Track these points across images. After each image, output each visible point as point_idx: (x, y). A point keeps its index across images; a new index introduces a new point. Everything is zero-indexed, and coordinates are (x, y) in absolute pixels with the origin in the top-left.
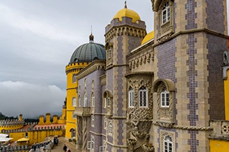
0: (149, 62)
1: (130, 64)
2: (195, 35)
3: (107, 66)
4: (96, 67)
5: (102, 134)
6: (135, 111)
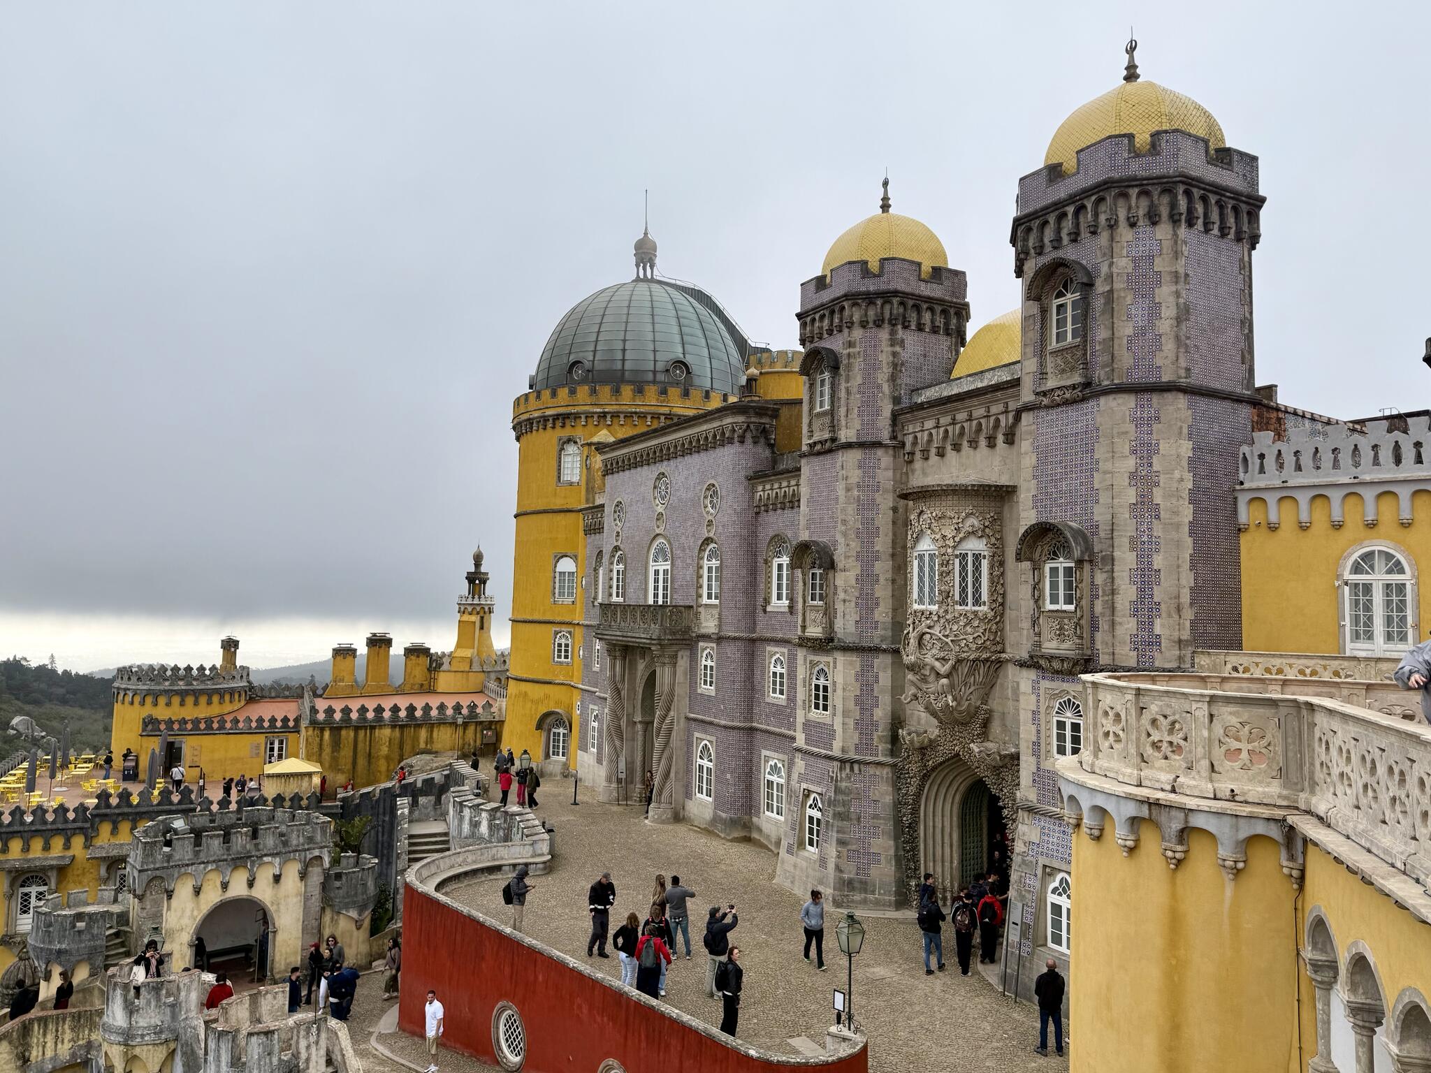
0: (991, 447)
1: (909, 440)
2: (1155, 399)
3: (805, 441)
4: (734, 431)
5: (754, 724)
6: (942, 621)
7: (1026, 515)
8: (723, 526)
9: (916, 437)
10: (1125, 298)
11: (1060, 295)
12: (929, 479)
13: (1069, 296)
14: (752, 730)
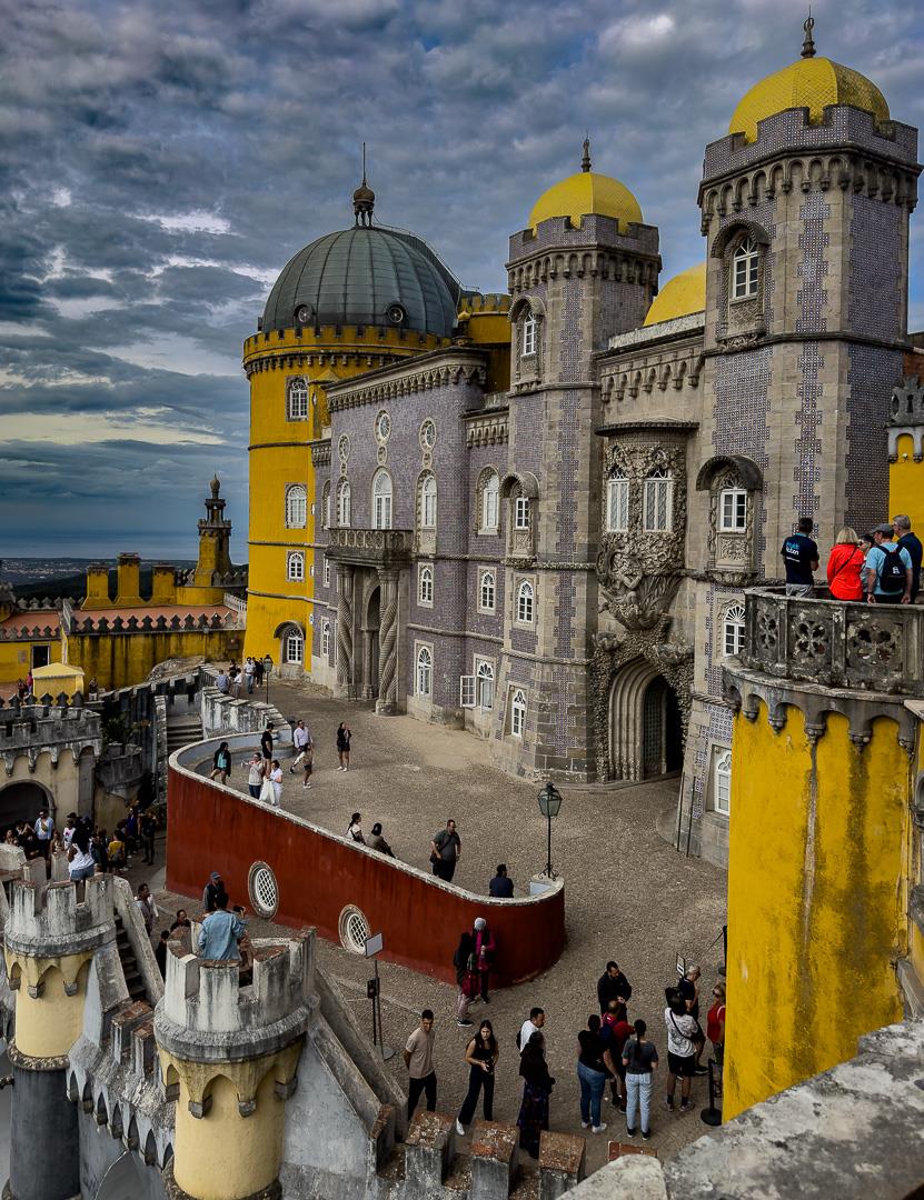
0: (679, 388)
1: (605, 382)
2: (820, 347)
3: (513, 383)
4: (448, 373)
5: (467, 633)
6: (631, 542)
7: (705, 450)
8: (439, 459)
9: (612, 380)
10: (796, 256)
11: (741, 253)
12: (623, 417)
13: (748, 253)
14: (465, 637)
